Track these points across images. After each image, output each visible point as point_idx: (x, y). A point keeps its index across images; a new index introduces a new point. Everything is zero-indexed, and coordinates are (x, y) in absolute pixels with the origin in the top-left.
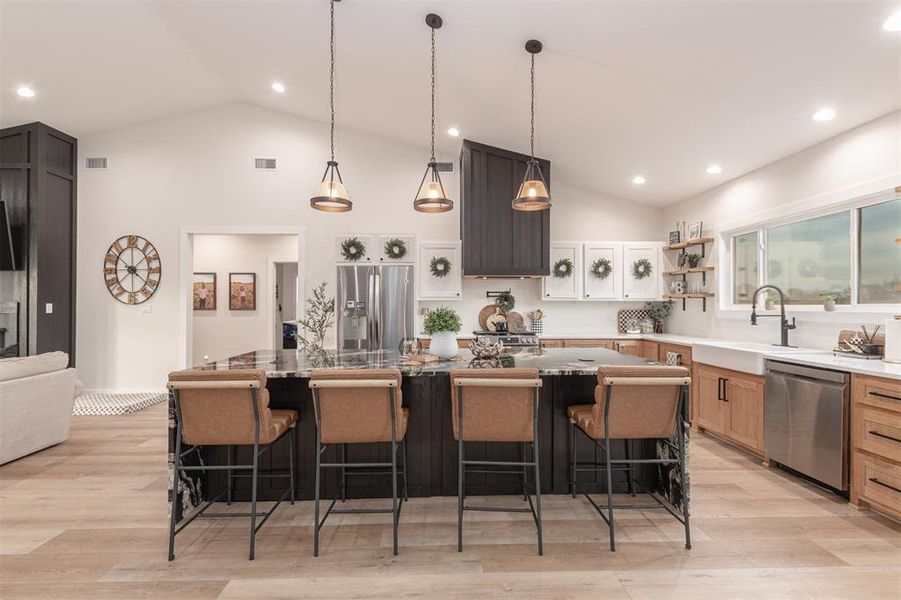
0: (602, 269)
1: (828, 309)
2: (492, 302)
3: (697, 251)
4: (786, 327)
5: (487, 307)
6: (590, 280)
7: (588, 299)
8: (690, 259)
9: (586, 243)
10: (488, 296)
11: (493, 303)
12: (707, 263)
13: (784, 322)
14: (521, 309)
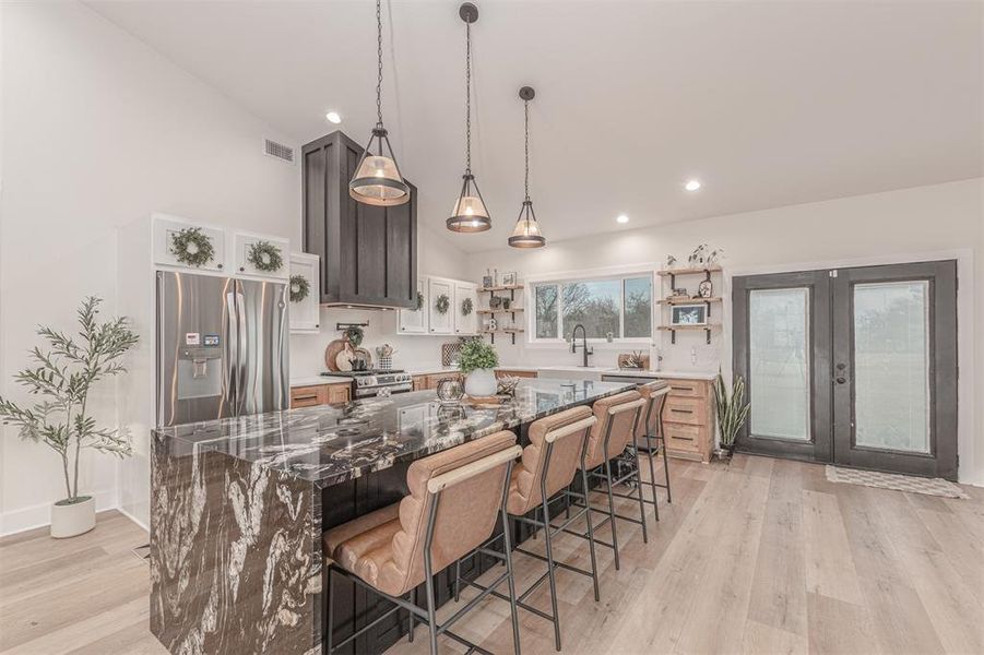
0: (442, 305)
1: (610, 341)
2: (339, 336)
3: (508, 295)
4: (587, 353)
5: (335, 342)
6: (434, 314)
7: (432, 334)
8: (501, 303)
9: (432, 277)
10: (338, 329)
11: (341, 338)
12: (514, 306)
13: (586, 350)
14: (369, 344)
